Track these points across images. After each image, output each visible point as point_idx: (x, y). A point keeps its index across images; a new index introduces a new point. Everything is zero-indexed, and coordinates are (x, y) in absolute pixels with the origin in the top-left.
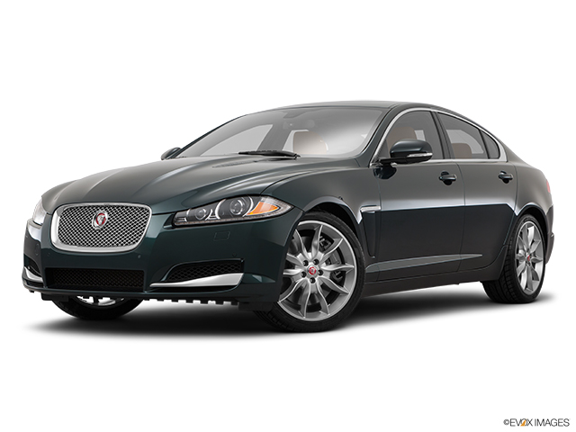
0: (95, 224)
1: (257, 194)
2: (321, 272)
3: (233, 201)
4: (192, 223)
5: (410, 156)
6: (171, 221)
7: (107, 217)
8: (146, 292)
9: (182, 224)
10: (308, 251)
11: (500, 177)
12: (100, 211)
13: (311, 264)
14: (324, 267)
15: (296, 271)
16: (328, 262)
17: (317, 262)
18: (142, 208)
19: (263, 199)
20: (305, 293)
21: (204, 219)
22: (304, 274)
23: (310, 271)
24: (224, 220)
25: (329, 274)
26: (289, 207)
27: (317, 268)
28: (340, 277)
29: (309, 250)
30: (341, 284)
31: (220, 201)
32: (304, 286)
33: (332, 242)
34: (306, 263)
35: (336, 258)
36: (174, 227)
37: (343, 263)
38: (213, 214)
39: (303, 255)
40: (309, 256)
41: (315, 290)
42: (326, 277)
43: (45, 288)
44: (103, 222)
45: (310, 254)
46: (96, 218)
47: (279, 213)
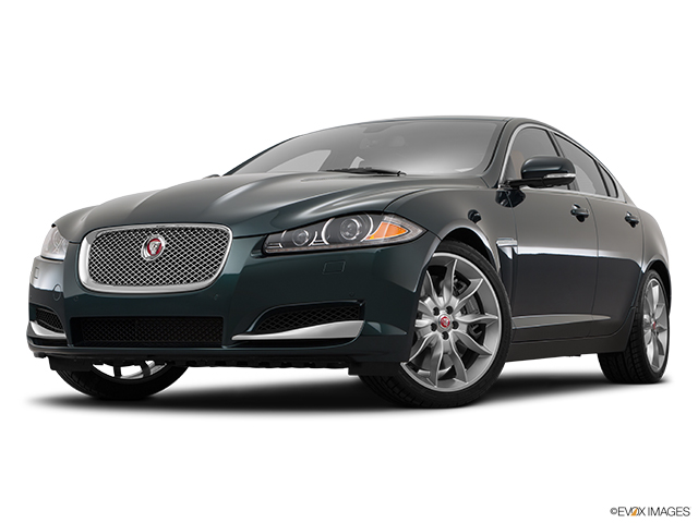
0: (145, 254)
1: (378, 212)
2: (455, 325)
3: (346, 219)
4: (289, 250)
5: (549, 176)
6: (260, 248)
7: (163, 245)
8: (225, 348)
9: (276, 251)
10: (438, 295)
11: (627, 219)
12: (154, 236)
13: (442, 313)
14: (459, 317)
15: (424, 322)
16: (464, 311)
17: (450, 310)
18: (216, 231)
19: (386, 218)
20: (435, 354)
21: (307, 245)
22: (434, 327)
23: (442, 323)
24: (333, 247)
25: (466, 326)
26: (420, 231)
27: (450, 318)
28: (479, 331)
29: (439, 293)
30: (480, 340)
31: (327, 220)
32: (434, 343)
33: (468, 283)
34: (436, 311)
35: (474, 306)
36: (265, 255)
37: (483, 313)
38: (319, 238)
39: (433, 299)
40: (441, 301)
41: (448, 348)
42: (462, 330)
43: (70, 346)
44: (157, 252)
45: (441, 299)
46: (147, 246)
47: (408, 238)
